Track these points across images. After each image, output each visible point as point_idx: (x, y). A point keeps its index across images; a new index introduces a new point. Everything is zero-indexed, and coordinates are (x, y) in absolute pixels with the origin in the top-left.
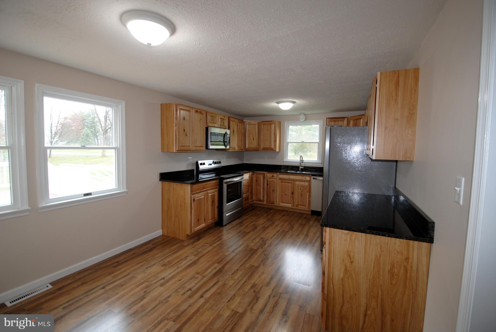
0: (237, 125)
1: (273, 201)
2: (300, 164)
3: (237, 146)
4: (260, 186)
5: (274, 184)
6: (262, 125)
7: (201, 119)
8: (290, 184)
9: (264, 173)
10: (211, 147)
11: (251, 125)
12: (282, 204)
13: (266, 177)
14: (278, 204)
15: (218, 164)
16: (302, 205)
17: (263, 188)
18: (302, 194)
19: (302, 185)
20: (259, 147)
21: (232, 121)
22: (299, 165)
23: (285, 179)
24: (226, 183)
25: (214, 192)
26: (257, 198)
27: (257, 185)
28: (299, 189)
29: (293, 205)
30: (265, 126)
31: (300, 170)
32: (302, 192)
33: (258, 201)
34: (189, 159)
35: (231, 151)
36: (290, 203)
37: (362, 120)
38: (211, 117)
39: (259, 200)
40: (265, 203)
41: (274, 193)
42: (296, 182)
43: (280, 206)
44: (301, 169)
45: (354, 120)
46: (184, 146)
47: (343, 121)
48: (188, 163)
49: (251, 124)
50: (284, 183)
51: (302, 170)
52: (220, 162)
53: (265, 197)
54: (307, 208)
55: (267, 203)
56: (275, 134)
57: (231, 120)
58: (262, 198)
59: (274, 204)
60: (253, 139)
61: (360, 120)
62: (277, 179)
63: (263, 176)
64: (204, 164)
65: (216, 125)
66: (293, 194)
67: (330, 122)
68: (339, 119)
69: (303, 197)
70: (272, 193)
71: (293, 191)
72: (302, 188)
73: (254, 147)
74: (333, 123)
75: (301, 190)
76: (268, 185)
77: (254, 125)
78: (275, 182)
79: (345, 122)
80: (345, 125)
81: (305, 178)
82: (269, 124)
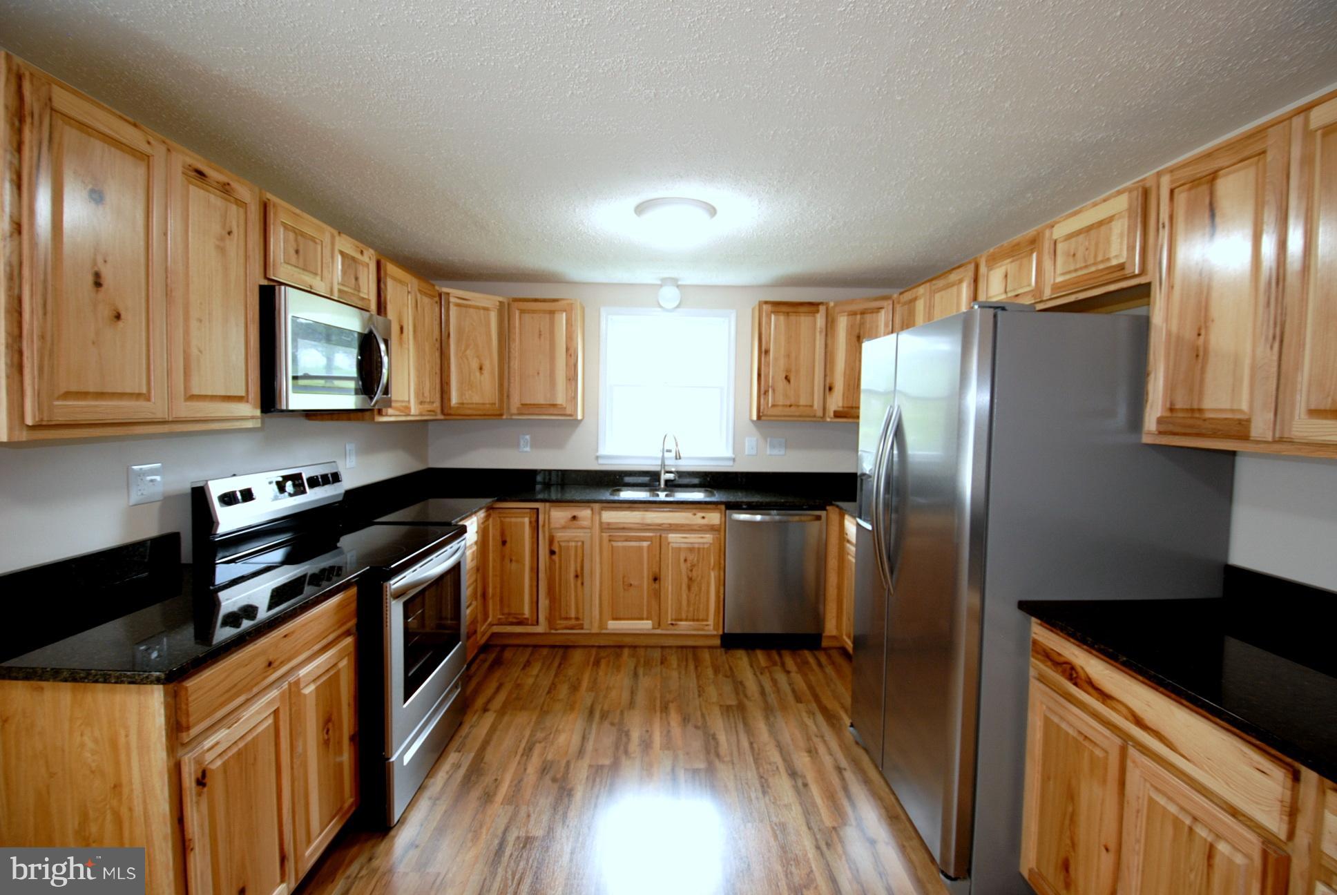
0: (414, 301)
1: (577, 619)
2: (663, 465)
3: (417, 395)
4: (520, 561)
5: (579, 551)
6: (517, 313)
7: (229, 233)
8: (645, 544)
9: (538, 509)
10: (297, 401)
11: (471, 310)
12: (614, 625)
13: (544, 526)
14: (596, 624)
15: (327, 487)
16: (693, 620)
17: (532, 569)
18: (690, 579)
19: (691, 543)
20: (501, 400)
21: (394, 279)
22: (657, 469)
23: (626, 526)
24: (398, 595)
25: (333, 661)
26: (506, 610)
27: (507, 560)
28: (682, 559)
29: (659, 624)
30: (527, 317)
31: (662, 486)
32: (691, 571)
33: (512, 624)
34: (143, 473)
35: (392, 419)
36: (645, 616)
37: (883, 312)
38: (291, 236)
39: (514, 620)
40: (540, 629)
41: (582, 584)
42: (670, 535)
43: (604, 631)
44: (667, 482)
45: (853, 314)
46: (101, 395)
47: (814, 316)
48: (135, 497)
49: (470, 306)
50: (620, 544)
51: (671, 486)
52: (336, 478)
53: (544, 602)
54: (711, 628)
55: (551, 629)
56: (572, 351)
57: (388, 272)
58: (527, 611)
59: (581, 627)
60: (481, 369)
61: (874, 315)
62: (590, 528)
63: (534, 519)
64: (248, 495)
65: (320, 287)
66: (657, 582)
67: (773, 317)
68: (801, 309)
69: (695, 588)
70: (572, 585)
71: (657, 570)
72: (690, 557)
73: (483, 404)
74: (782, 318)
75: (689, 565)
76: (556, 557)
77: (482, 311)
78: (583, 542)
79: (820, 319)
80: (818, 330)
81: (703, 518)
82: (544, 312)
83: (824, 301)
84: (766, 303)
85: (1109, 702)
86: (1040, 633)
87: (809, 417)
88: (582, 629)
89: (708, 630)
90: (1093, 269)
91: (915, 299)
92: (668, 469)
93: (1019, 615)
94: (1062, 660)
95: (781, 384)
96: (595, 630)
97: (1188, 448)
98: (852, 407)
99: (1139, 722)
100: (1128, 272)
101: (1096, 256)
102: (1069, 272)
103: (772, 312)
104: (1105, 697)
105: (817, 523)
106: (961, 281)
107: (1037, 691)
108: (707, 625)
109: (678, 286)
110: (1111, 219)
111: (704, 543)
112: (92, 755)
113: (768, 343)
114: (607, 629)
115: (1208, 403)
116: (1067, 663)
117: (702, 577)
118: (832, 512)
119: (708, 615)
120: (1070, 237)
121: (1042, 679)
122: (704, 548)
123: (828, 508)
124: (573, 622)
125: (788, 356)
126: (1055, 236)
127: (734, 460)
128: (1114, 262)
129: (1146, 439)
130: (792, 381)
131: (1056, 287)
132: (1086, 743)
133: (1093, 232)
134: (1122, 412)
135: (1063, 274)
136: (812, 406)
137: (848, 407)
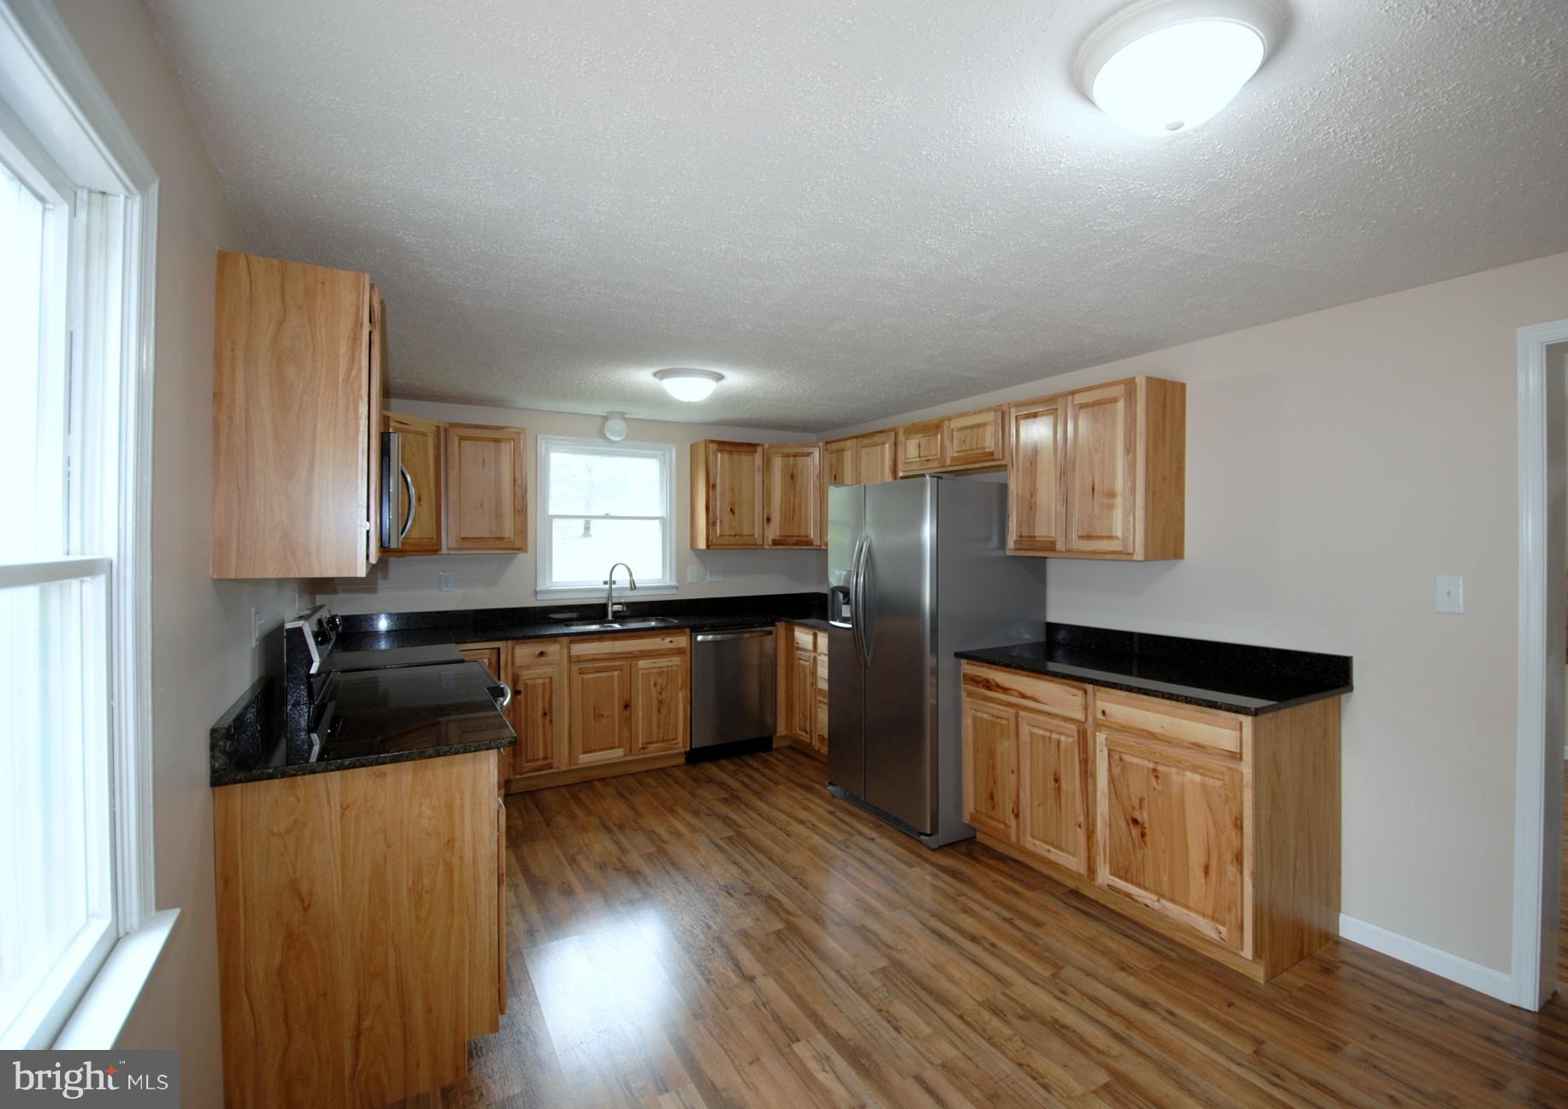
1: (546, 758)
2: (610, 597)
5: (548, 688)
6: (456, 439)
8: (616, 673)
9: (499, 649)
11: (409, 435)
12: (585, 759)
13: (506, 666)
14: (565, 760)
16: (664, 741)
18: (660, 702)
19: (660, 668)
22: (604, 601)
23: (597, 657)
28: (652, 684)
29: (631, 751)
30: (467, 445)
31: (610, 618)
32: (661, 694)
34: (254, 616)
36: (617, 744)
37: (811, 457)
41: (551, 721)
42: (640, 662)
43: (573, 768)
44: (614, 613)
45: (786, 456)
47: (753, 456)
49: (407, 431)
50: (590, 676)
51: (618, 617)
54: (681, 745)
56: (520, 482)
59: (550, 766)
60: (419, 499)
61: (805, 458)
62: (559, 663)
63: (495, 658)
66: (628, 709)
67: (719, 455)
68: (742, 449)
69: (664, 710)
70: (540, 723)
71: (628, 697)
72: (660, 681)
73: (421, 539)
74: (726, 456)
75: (659, 688)
76: (521, 698)
77: (420, 437)
78: (551, 678)
79: (758, 459)
80: (756, 468)
81: (671, 642)
82: (489, 440)
83: (760, 442)
84: (712, 441)
85: (1009, 692)
86: (968, 668)
87: (752, 545)
88: (551, 768)
89: (678, 749)
90: (976, 452)
91: (843, 450)
92: (615, 601)
93: (954, 659)
94: (981, 679)
95: (728, 515)
96: (564, 768)
97: (1028, 557)
98: (788, 536)
99: (1023, 696)
100: (996, 457)
101: (977, 445)
102: (962, 451)
103: (718, 450)
104: (1005, 690)
105: (769, 637)
106: (884, 443)
107: (966, 702)
108: (677, 744)
109: (625, 419)
110: (985, 425)
111: (671, 666)
112: (429, 820)
113: (715, 479)
114: (577, 764)
115: (1037, 533)
116: (985, 680)
117: (671, 698)
118: (781, 628)
119: (676, 735)
120: (960, 429)
121: (970, 694)
122: (672, 671)
123: (777, 624)
124: (541, 762)
125: (732, 490)
126: (952, 426)
127: (677, 588)
128: (987, 450)
129: (1009, 553)
130: (736, 512)
131: (953, 459)
132: (998, 721)
133: (975, 430)
134: (995, 538)
135: (958, 452)
136: (753, 535)
137: (784, 536)
